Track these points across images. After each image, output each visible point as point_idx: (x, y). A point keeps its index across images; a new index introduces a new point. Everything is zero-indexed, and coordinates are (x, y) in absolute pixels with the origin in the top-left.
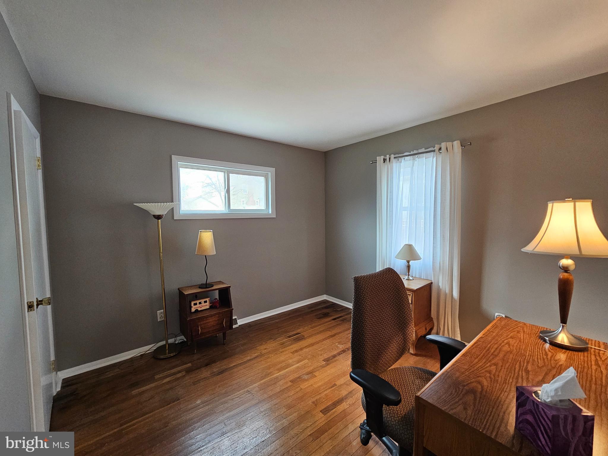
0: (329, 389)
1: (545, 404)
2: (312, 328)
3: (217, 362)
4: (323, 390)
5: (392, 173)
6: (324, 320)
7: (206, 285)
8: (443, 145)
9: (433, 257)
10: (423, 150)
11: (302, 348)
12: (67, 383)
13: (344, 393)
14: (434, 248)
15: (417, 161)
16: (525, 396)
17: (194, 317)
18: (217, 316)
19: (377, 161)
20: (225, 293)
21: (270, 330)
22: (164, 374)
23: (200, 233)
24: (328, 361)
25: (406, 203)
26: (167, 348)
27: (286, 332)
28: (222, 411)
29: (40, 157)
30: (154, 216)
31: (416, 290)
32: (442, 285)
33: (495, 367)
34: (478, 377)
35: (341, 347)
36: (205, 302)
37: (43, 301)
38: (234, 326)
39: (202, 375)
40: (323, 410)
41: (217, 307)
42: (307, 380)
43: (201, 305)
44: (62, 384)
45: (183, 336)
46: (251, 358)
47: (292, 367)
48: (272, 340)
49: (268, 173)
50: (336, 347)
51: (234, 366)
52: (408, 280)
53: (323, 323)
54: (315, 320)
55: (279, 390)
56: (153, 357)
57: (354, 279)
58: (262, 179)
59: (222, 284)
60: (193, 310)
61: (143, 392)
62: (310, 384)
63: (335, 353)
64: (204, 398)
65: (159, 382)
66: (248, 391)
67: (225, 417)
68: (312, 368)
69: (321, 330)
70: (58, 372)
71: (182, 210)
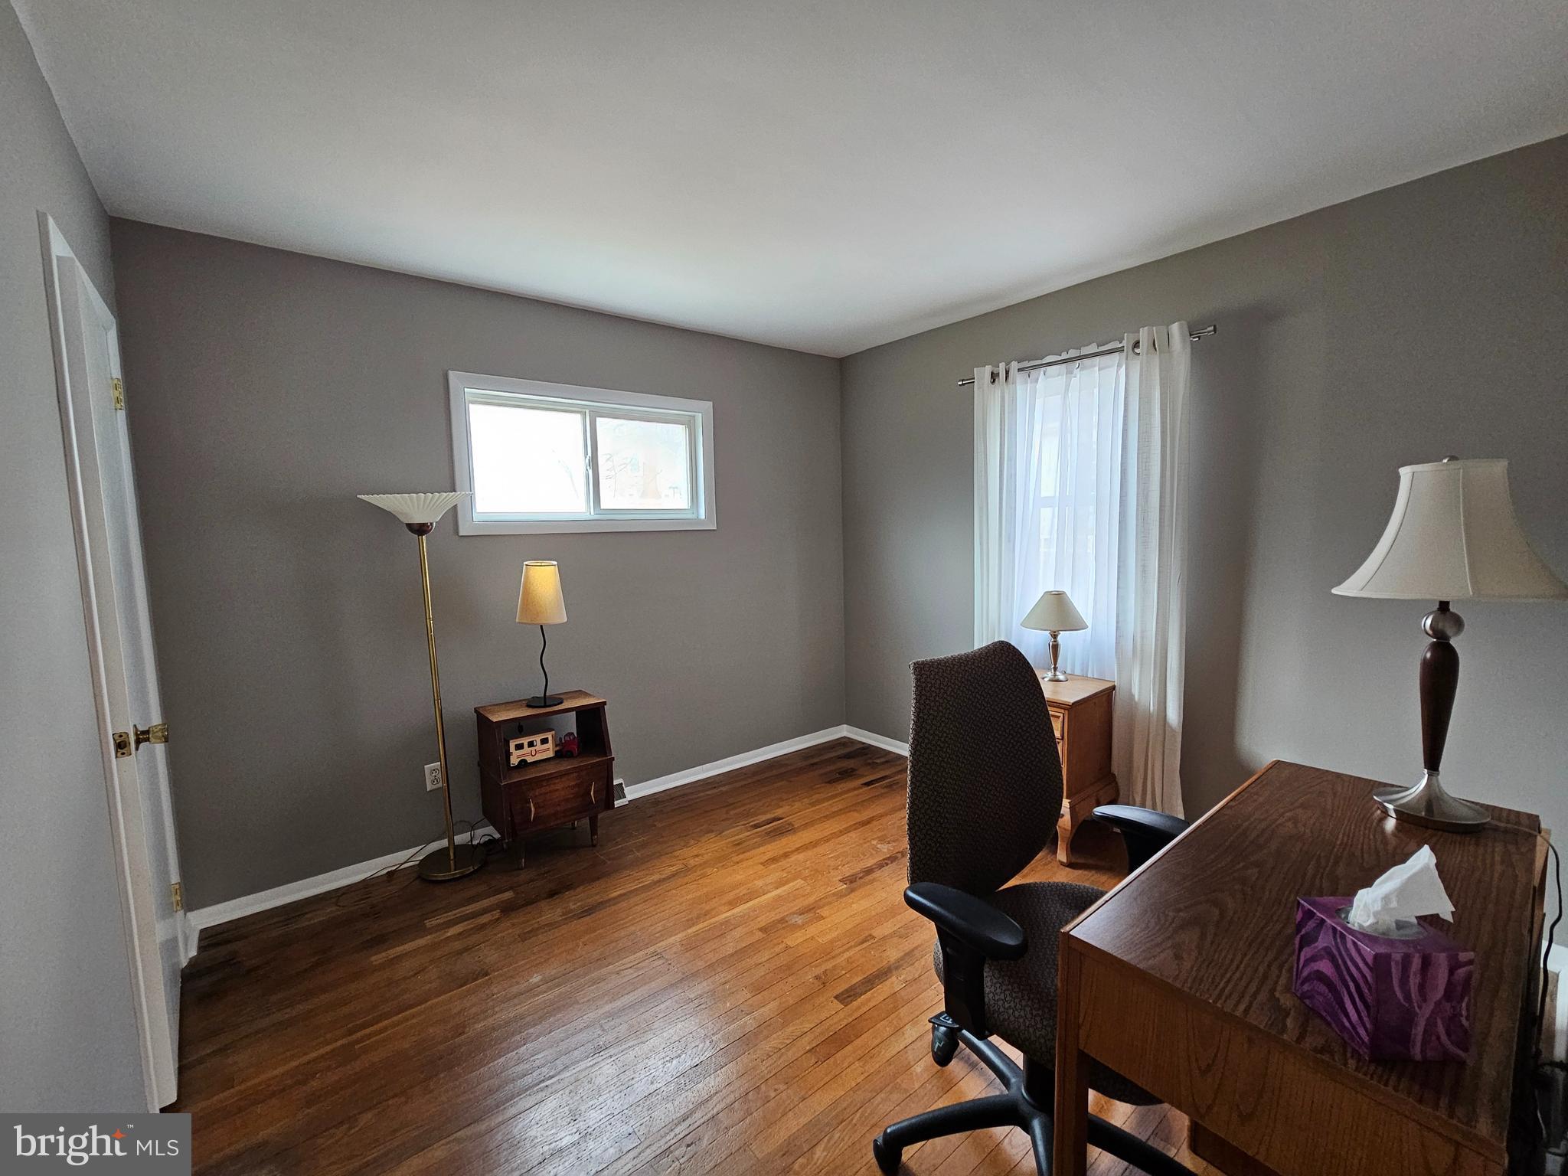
0: (855, 946)
1: (1360, 933)
2: (813, 804)
3: (578, 886)
4: (841, 950)
5: (1014, 411)
6: (841, 786)
7: (545, 701)
8: (1144, 335)
9: (1117, 622)
10: (1093, 348)
11: (788, 852)
12: (211, 938)
13: (893, 955)
14: (1120, 598)
15: (1078, 376)
16: (1315, 918)
17: (517, 778)
18: (575, 775)
19: (974, 379)
20: (592, 718)
21: (706, 812)
22: (450, 916)
23: (527, 569)
24: (852, 881)
25: (1049, 486)
26: (452, 857)
27: (748, 815)
28: (594, 999)
29: (120, 377)
30: (410, 526)
31: (1073, 704)
32: (1140, 692)
33: (1256, 870)
34: (1214, 891)
35: (886, 849)
36: (544, 741)
37: (151, 733)
38: (618, 803)
39: (541, 917)
40: (842, 993)
41: (572, 753)
42: (801, 927)
43: (533, 749)
44: (200, 940)
45: (491, 827)
46: (663, 876)
47: (766, 897)
48: (712, 835)
49: (694, 416)
50: (873, 849)
51: (621, 895)
52: (1056, 680)
53: (841, 794)
54: (819, 786)
55: (731, 951)
56: (419, 877)
57: (915, 669)
58: (679, 432)
59: (584, 698)
60: (514, 761)
61: (399, 958)
62: (808, 936)
63: (870, 862)
64: (550, 971)
65: (438, 933)
66: (655, 954)
67: (601, 1011)
68: (812, 899)
69: (835, 809)
70: (188, 914)
71: (478, 511)
